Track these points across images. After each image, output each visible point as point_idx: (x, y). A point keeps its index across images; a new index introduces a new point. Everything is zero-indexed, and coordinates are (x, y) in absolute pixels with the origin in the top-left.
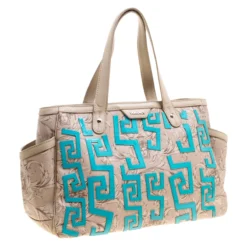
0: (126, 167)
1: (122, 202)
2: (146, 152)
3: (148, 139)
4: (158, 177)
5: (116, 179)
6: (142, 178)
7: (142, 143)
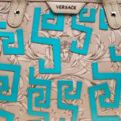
0: (37, 70)
1: (26, 106)
2: (66, 55)
3: (74, 39)
4: (75, 85)
5: (21, 82)
6: (54, 84)
7: (65, 44)
